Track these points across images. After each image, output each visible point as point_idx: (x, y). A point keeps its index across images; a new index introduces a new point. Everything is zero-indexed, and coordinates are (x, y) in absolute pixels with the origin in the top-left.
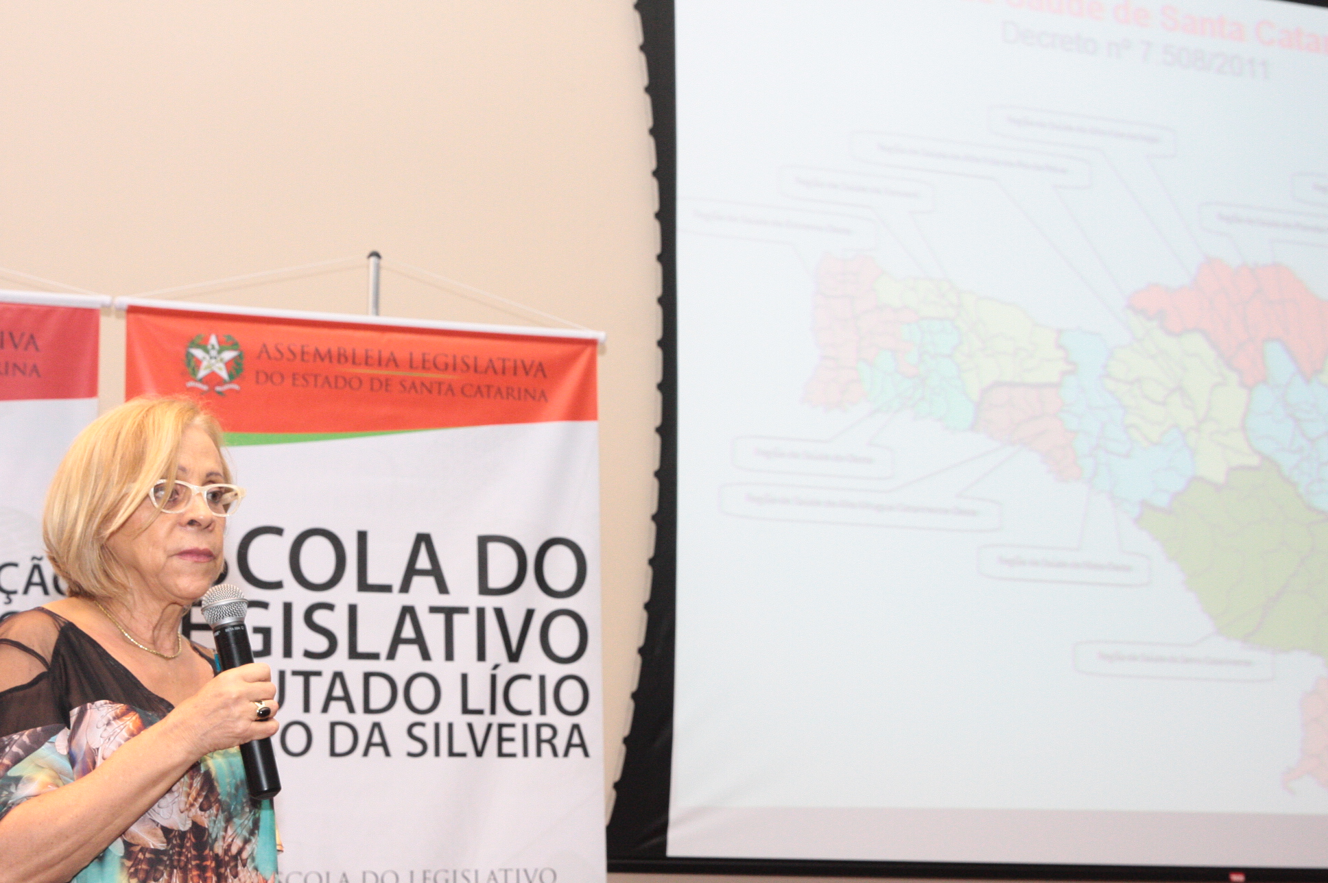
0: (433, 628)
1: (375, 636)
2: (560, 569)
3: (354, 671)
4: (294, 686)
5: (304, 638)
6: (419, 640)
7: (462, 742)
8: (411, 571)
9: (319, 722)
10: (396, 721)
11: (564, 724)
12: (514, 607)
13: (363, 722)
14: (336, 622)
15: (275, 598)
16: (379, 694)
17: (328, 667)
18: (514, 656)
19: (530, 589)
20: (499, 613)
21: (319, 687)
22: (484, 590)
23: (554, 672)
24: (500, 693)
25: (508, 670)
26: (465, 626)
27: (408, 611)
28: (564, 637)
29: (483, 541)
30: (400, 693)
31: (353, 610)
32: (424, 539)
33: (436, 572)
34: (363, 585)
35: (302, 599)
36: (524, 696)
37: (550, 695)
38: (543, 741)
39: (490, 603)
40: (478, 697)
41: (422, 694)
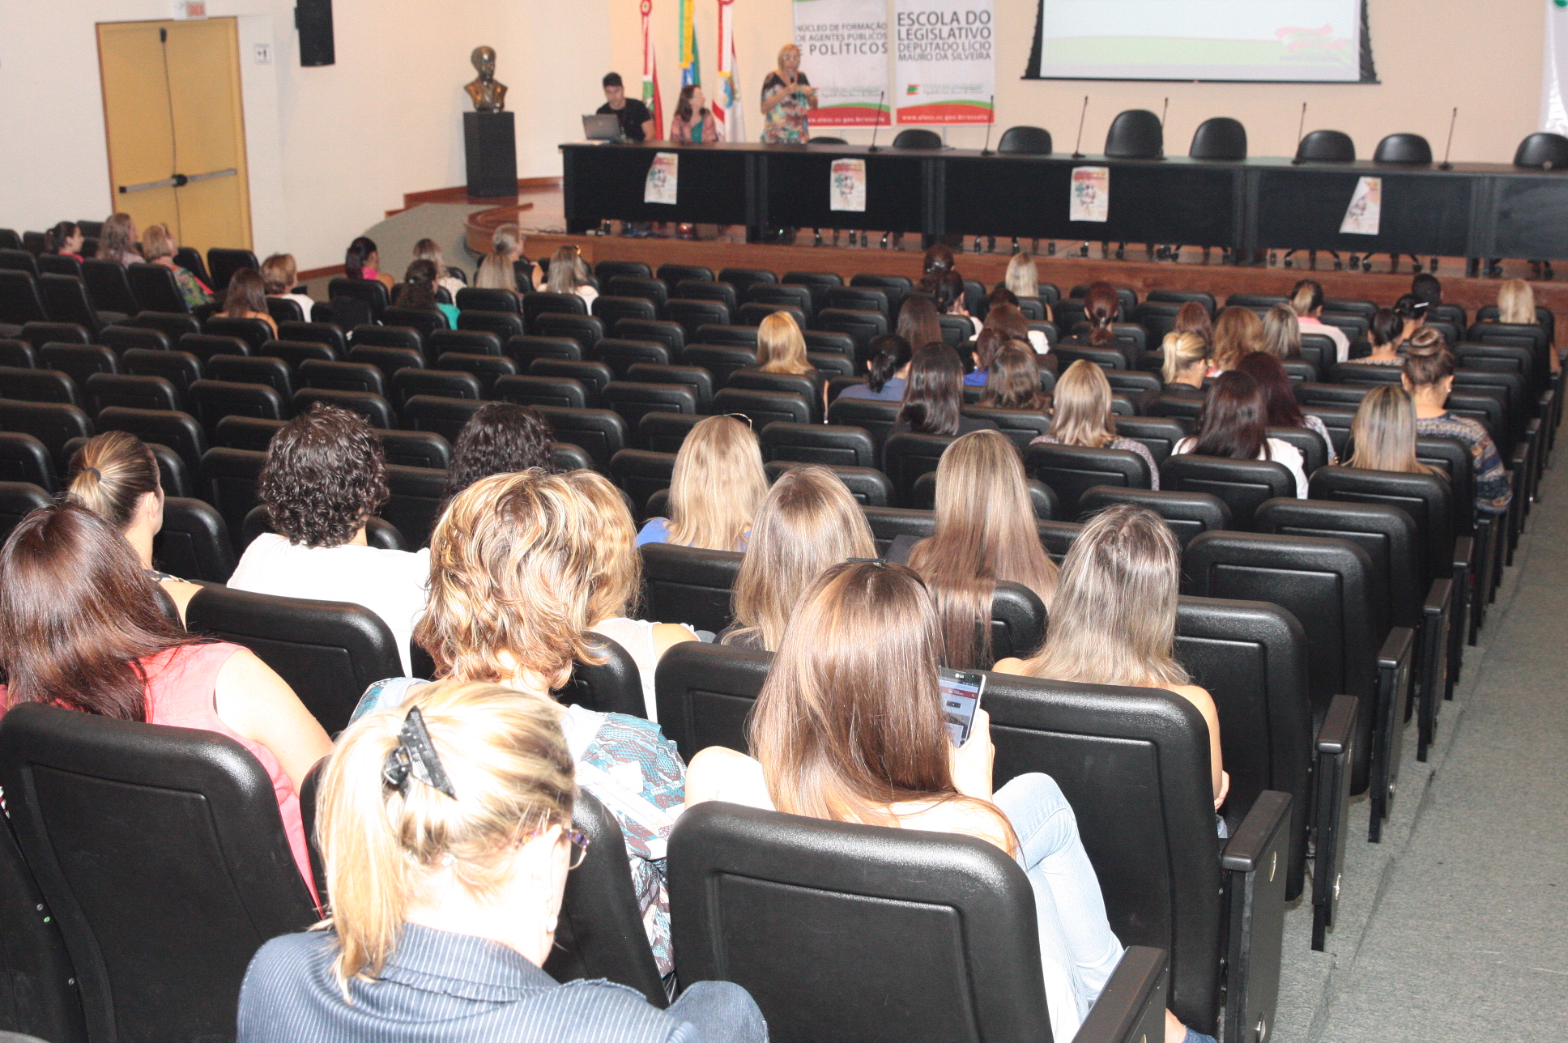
0: (957, 32)
1: (945, 34)
2: (985, 17)
3: (941, 42)
4: (929, 46)
5: (931, 36)
6: (954, 35)
7: (963, 57)
8: (952, 20)
9: (934, 53)
10: (949, 53)
11: (985, 52)
12: (974, 27)
13: (943, 53)
14: (937, 32)
15: (925, 28)
16: (946, 47)
17: (935, 42)
18: (975, 37)
19: (978, 24)
20: (971, 30)
21: (934, 46)
22: (968, 23)
23: (983, 41)
24: (972, 46)
25: (973, 41)
26: (963, 32)
27: (952, 30)
28: (985, 33)
29: (968, 13)
30: (950, 47)
31: (940, 31)
32: (955, 13)
33: (958, 20)
34: (943, 23)
35: (930, 27)
36: (977, 46)
37: (982, 46)
38: (980, 56)
39: (969, 26)
40: (967, 47)
41: (955, 46)
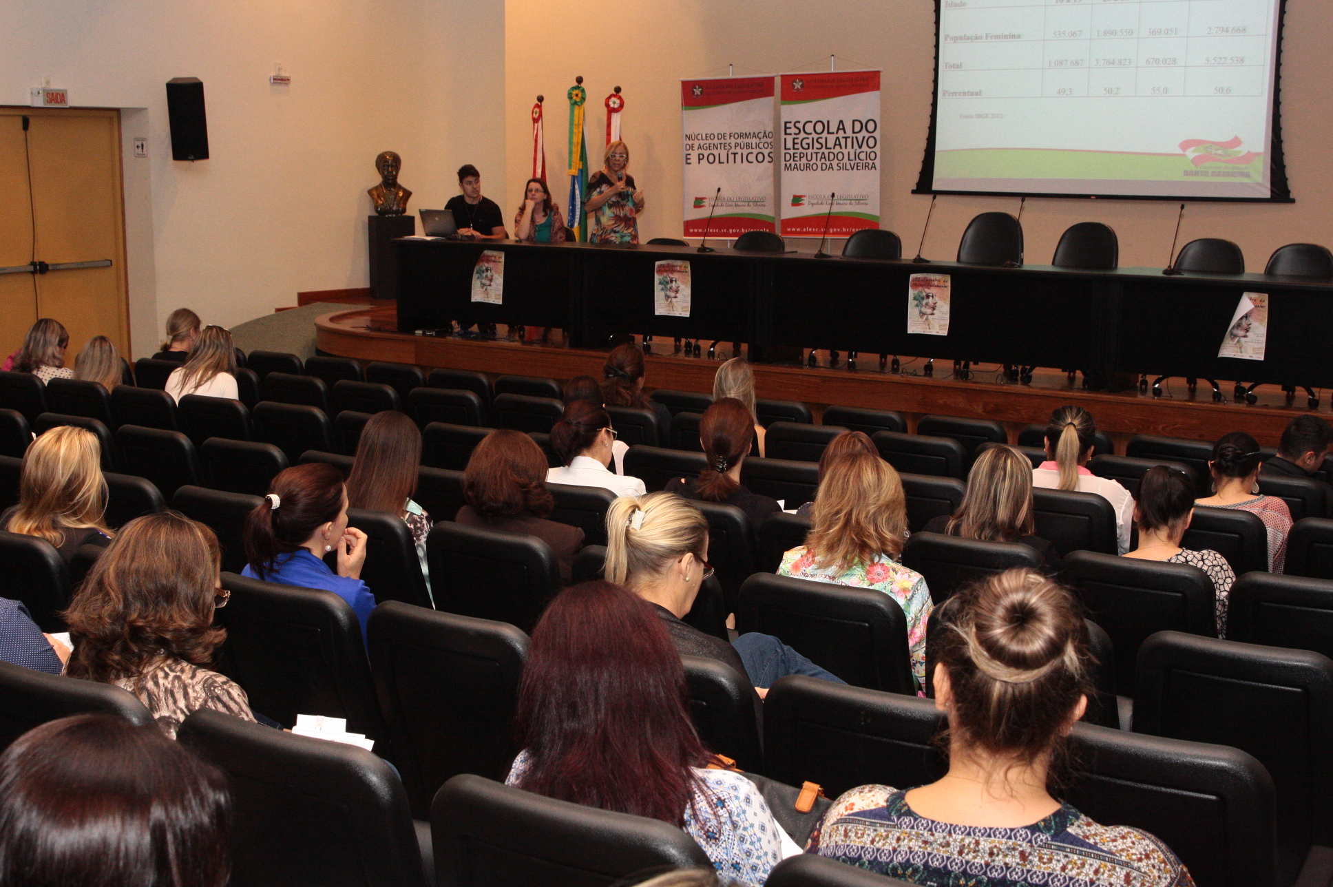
0: (843, 141)
1: (831, 144)
2: (871, 126)
3: (826, 152)
4: (814, 155)
5: (817, 145)
6: (840, 145)
7: (848, 167)
8: (838, 129)
9: (819, 163)
10: (835, 162)
11: (871, 162)
12: (860, 136)
13: (828, 163)
14: (823, 141)
15: (810, 137)
16: (832, 156)
17: (821, 151)
18: (860, 147)
19: (864, 133)
20: (857, 138)
21: (819, 155)
22: (854, 132)
23: (869, 150)
24: (857, 156)
25: (859, 150)
26: (849, 141)
27: (838, 138)
28: (871, 142)
29: (854, 121)
30: (836, 156)
31: (826, 138)
32: (841, 122)
33: (844, 129)
34: (828, 133)
35: (816, 136)
36: (863, 156)
37: (868, 156)
38: (866, 166)
39: (854, 135)
40: (852, 157)
41: (840, 156)
